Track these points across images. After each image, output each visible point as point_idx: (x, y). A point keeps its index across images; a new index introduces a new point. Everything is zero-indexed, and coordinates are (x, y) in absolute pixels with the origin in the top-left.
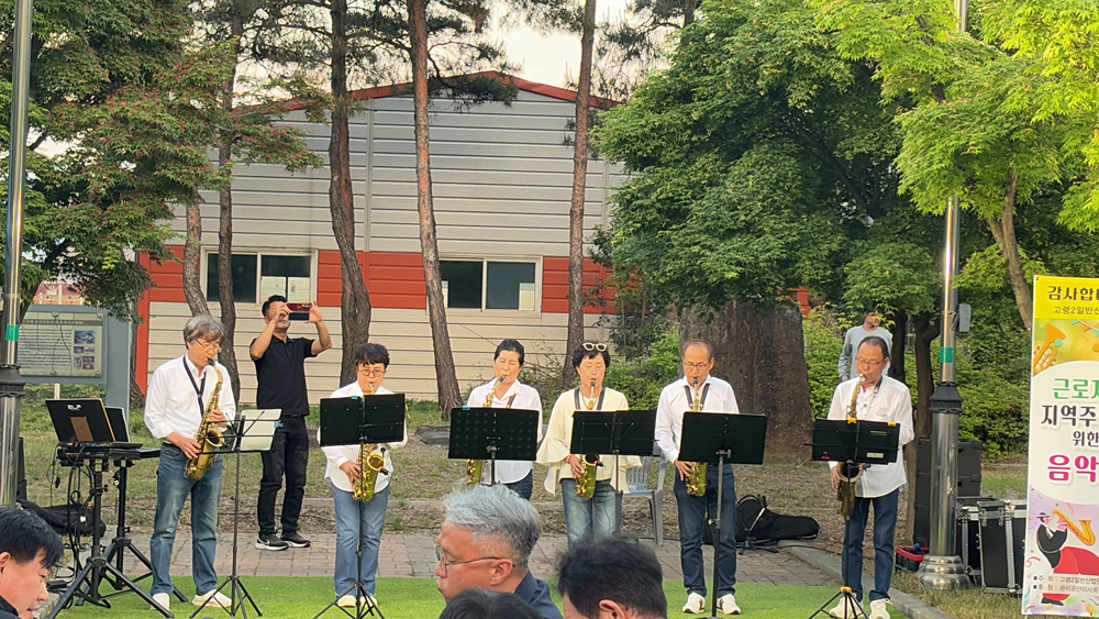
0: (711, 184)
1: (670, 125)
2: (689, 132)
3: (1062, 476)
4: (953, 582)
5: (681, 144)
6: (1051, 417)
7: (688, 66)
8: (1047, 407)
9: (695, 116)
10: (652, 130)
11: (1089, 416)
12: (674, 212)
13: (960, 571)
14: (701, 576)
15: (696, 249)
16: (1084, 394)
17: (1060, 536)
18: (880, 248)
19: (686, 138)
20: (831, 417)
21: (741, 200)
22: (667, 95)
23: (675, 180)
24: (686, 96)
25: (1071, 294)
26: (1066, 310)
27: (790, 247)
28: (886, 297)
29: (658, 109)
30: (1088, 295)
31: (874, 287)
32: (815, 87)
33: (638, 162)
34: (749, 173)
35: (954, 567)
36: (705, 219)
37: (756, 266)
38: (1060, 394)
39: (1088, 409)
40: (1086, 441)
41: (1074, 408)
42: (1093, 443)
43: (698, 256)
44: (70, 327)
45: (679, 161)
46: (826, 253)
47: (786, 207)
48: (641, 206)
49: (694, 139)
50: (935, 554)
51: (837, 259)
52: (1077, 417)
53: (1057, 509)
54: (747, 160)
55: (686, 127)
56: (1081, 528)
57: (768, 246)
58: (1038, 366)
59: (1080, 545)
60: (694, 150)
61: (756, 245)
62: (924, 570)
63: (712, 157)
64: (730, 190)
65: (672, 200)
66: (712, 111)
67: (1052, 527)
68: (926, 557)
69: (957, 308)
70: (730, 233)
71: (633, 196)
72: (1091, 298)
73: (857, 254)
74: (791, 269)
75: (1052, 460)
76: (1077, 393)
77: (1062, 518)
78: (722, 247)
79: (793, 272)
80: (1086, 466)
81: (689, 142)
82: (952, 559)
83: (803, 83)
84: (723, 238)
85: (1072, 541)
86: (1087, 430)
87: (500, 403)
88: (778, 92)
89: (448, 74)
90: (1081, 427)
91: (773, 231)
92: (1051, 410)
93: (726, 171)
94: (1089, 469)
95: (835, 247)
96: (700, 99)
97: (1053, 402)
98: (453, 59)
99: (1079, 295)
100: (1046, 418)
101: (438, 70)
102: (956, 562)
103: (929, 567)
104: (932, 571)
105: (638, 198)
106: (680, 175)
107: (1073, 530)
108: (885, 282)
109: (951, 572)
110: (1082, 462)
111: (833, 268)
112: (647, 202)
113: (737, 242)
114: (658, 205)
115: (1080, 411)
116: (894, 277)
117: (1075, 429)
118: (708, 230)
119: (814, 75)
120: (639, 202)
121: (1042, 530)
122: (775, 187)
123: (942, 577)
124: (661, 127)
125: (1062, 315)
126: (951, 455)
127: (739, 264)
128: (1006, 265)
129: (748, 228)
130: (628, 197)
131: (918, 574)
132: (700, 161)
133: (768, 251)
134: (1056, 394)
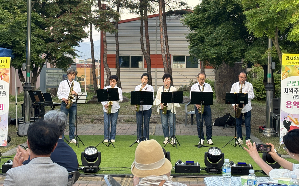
0: (211, 33)
1: (200, 18)
2: (206, 20)
3: (290, 107)
4: (272, 135)
5: (204, 23)
6: (287, 91)
7: (205, 3)
8: (286, 89)
9: (207, 16)
10: (196, 19)
11: (297, 91)
12: (202, 40)
13: (274, 132)
14: (203, 135)
15: (205, 50)
16: (295, 85)
17: (290, 123)
18: (254, 48)
19: (205, 21)
20: (231, 92)
21: (218, 37)
22: (200, 10)
23: (202, 32)
24: (204, 11)
25: (292, 58)
26: (290, 62)
27: (230, 49)
28: (254, 61)
29: (198, 14)
30: (296, 59)
31: (251, 58)
32: (234, 6)
33: (192, 28)
34: (220, 30)
35: (272, 131)
36: (209, 42)
37: (221, 54)
38: (289, 85)
39: (296, 89)
40: (296, 97)
41: (293, 89)
42: (298, 98)
43: (206, 52)
44: (61, 74)
45: (204, 27)
46: (240, 50)
47: (230, 38)
48: (194, 39)
49: (207, 21)
50: (267, 128)
51: (243, 51)
52: (294, 91)
53: (289, 116)
54: (220, 27)
55: (205, 18)
56: (295, 121)
57: (224, 49)
58: (283, 78)
59: (295, 125)
60: (207, 24)
61: (221, 48)
62: (264, 132)
63: (212, 26)
64: (215, 35)
65: (202, 37)
66: (211, 14)
67: (288, 120)
68: (265, 129)
69: (272, 63)
70: (215, 45)
71: (192, 37)
72: (297, 59)
73: (248, 50)
74: (231, 54)
75: (287, 103)
76: (293, 85)
78: (212, 49)
79: (232, 55)
80: (296, 104)
81: (206, 22)
82: (271, 129)
83: (230, 5)
84: (213, 47)
85: (293, 124)
86: (296, 95)
87: (143, 90)
88: (225, 8)
89: (174, 10)
90: (295, 94)
91: (226, 45)
92: (287, 89)
93: (215, 30)
94: (297, 105)
95: (242, 48)
96: (208, 11)
97: (287, 87)
98: (175, 6)
99: (294, 59)
100: (285, 91)
101: (171, 9)
102: (273, 130)
103: (265, 131)
104: (266, 132)
105: (193, 37)
106: (204, 31)
107: (293, 121)
108: (254, 57)
109: (271, 133)
110: (295, 103)
111: (242, 54)
112: (195, 38)
113: (217, 48)
114: (198, 39)
115: (294, 89)
116: (256, 56)
117: (293, 94)
118: (209, 45)
119: (233, 3)
120: (193, 38)
121: (285, 122)
122: (227, 33)
123: (269, 134)
124: (198, 19)
125: (289, 64)
126: (271, 102)
127: (217, 53)
129: (220, 44)
130: (190, 37)
131: (263, 133)
132: (209, 27)
133: (224, 50)
134: (288, 85)
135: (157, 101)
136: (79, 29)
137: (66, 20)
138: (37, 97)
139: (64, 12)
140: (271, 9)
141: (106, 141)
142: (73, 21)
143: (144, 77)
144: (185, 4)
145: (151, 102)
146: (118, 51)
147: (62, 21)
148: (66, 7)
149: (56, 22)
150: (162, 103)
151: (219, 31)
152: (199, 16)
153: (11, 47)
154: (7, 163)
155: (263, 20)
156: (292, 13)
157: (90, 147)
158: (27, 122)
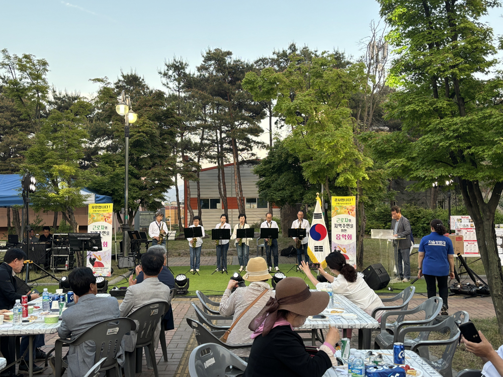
0: (276, 180)
1: (267, 168)
3: (339, 239)
5: (270, 172)
8: (335, 224)
9: (272, 166)
10: (264, 169)
12: (268, 186)
14: (271, 263)
16: (343, 221)
20: (292, 228)
21: (281, 183)
23: (269, 180)
24: (270, 162)
25: (339, 200)
26: (338, 203)
27: (292, 193)
29: (265, 165)
30: (343, 200)
32: (293, 159)
33: (261, 176)
34: (283, 177)
36: (274, 187)
37: (284, 197)
38: (338, 221)
39: (344, 224)
40: (344, 231)
43: (272, 195)
45: (270, 175)
46: (299, 194)
47: (291, 184)
49: (272, 171)
51: (302, 194)
53: (338, 246)
54: (283, 175)
55: (271, 168)
56: (344, 250)
57: (287, 193)
58: (333, 216)
59: (343, 253)
60: (273, 173)
61: (285, 192)
63: (276, 174)
64: (279, 181)
65: (268, 184)
66: (275, 165)
67: (337, 249)
69: (325, 204)
70: (280, 190)
74: (292, 197)
75: (337, 235)
76: (341, 221)
77: (339, 248)
78: (277, 193)
83: (291, 158)
84: (278, 191)
87: (222, 228)
88: (286, 160)
89: (246, 160)
90: (343, 228)
91: (288, 190)
93: (279, 177)
95: (301, 192)
96: (273, 162)
98: (246, 157)
99: (341, 200)
100: (335, 226)
101: (243, 159)
106: (270, 178)
107: (342, 250)
108: (310, 199)
110: (343, 236)
112: (263, 184)
113: (281, 192)
114: (266, 185)
115: (342, 225)
117: (341, 228)
118: (275, 190)
120: (261, 184)
122: (288, 180)
125: (338, 205)
127: (281, 197)
128: (327, 194)
129: (283, 189)
130: (259, 184)
132: (274, 175)
135: (234, 236)
136: (167, 178)
137: (157, 171)
138: (134, 236)
139: (154, 165)
140: (322, 162)
141: (192, 270)
142: (162, 172)
143: (223, 217)
144: (255, 155)
145: (228, 237)
146: (199, 195)
147: (153, 172)
148: (157, 161)
149: (148, 173)
150: (237, 237)
151: (282, 179)
152: (266, 166)
153: (111, 195)
154: (113, 290)
155: (316, 171)
156: (338, 164)
157: (180, 274)
158: (126, 256)
